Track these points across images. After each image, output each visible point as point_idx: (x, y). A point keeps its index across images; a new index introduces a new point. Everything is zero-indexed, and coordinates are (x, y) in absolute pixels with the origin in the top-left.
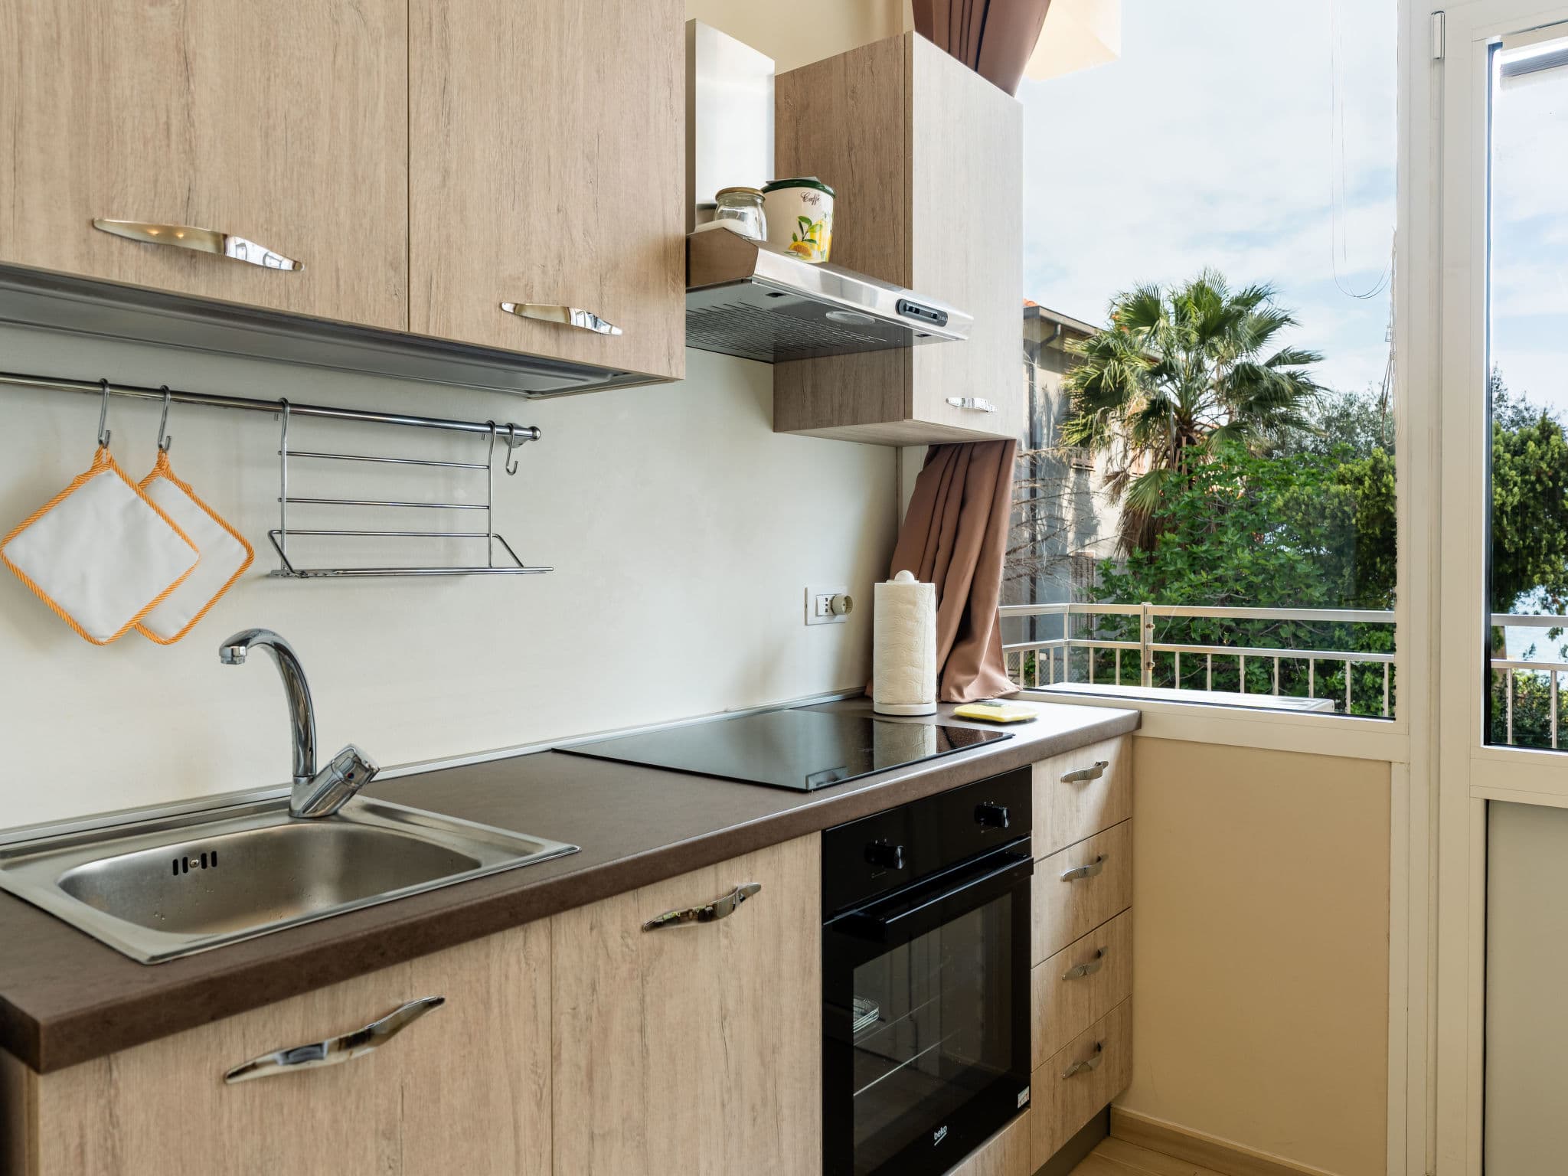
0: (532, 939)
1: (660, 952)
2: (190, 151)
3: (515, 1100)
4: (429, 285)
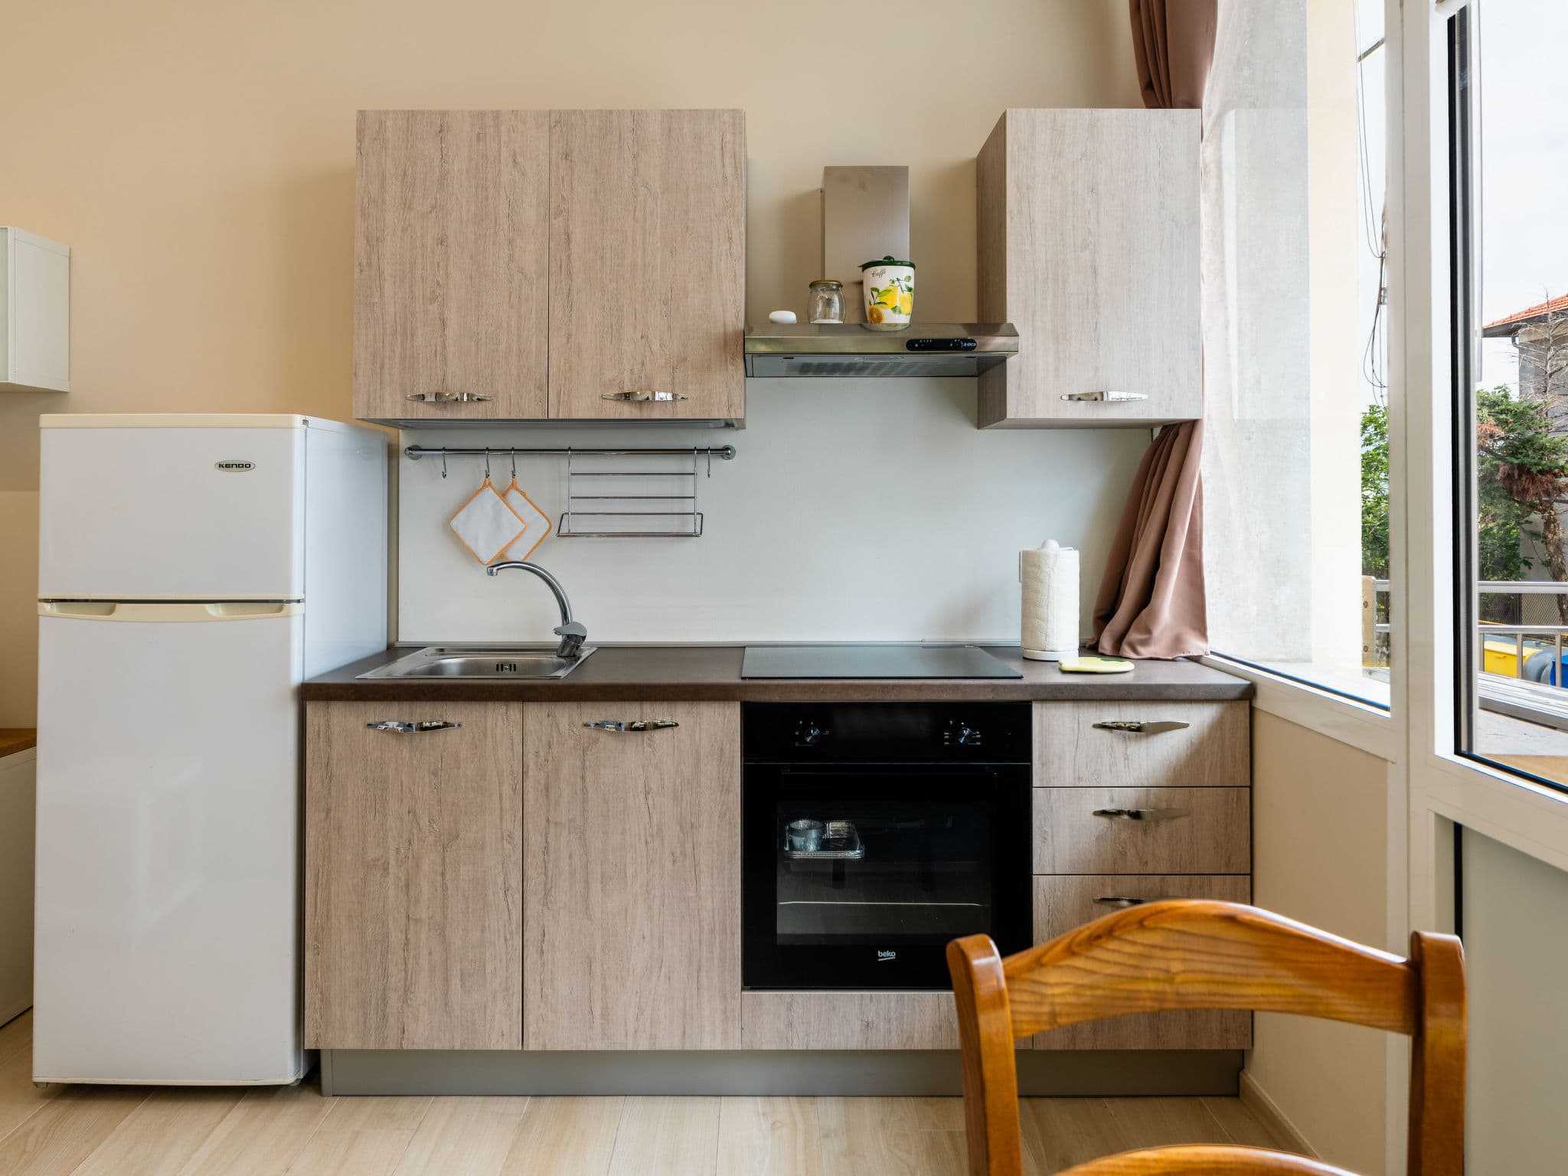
0: (511, 712)
1: (596, 741)
2: (445, 360)
3: (500, 784)
4: (559, 394)
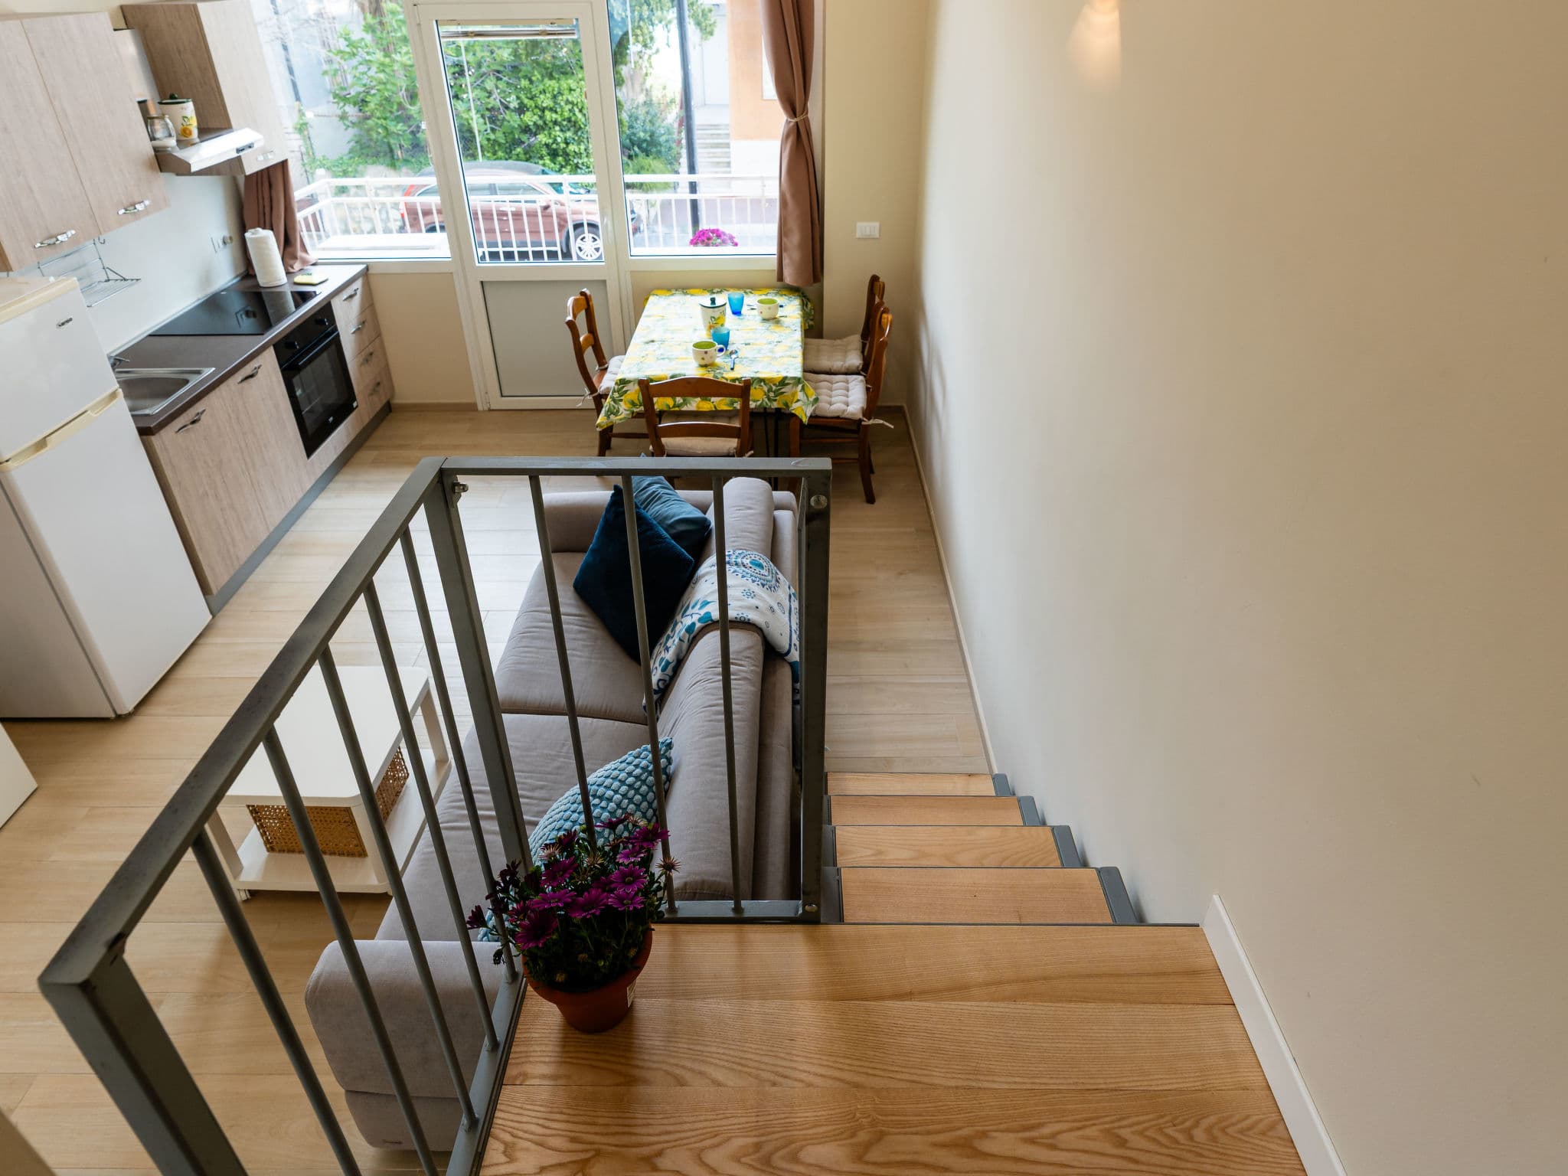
1: (245, 388)
3: (226, 429)
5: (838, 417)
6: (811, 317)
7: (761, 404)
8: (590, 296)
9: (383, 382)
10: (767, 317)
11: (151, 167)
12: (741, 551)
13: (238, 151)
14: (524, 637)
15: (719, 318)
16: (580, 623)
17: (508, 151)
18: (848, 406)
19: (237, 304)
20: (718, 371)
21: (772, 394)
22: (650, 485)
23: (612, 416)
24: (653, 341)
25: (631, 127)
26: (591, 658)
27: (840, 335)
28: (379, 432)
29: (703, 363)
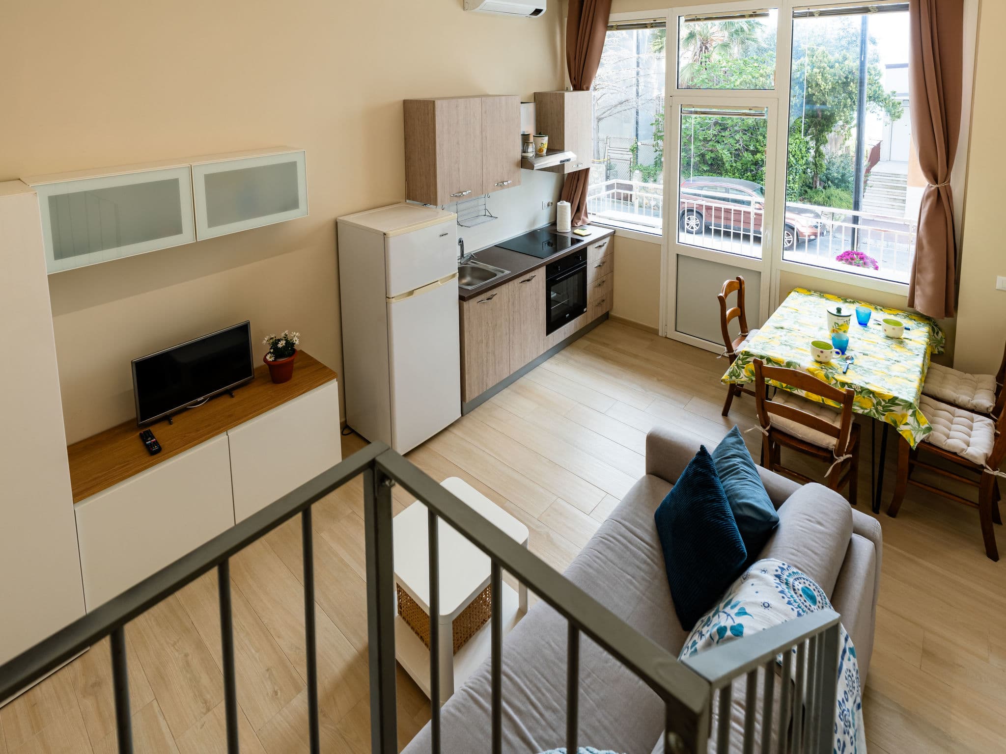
1: (522, 286)
3: (505, 305)
5: (955, 454)
6: (942, 345)
7: (868, 412)
8: (743, 281)
9: (607, 299)
10: (889, 335)
11: (517, 165)
12: (795, 570)
13: (561, 162)
14: (602, 542)
15: (842, 325)
16: (649, 553)
17: (742, 174)
18: (968, 446)
19: (545, 238)
20: (831, 371)
21: (880, 408)
22: (734, 456)
23: (734, 378)
24: (782, 328)
25: (828, 169)
26: (644, 595)
27: (973, 369)
28: (596, 331)
29: (819, 359)
